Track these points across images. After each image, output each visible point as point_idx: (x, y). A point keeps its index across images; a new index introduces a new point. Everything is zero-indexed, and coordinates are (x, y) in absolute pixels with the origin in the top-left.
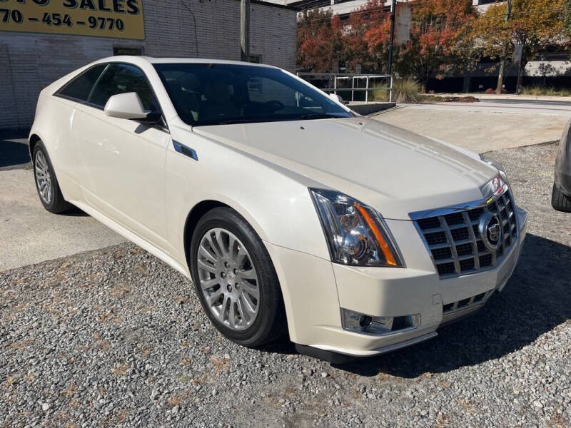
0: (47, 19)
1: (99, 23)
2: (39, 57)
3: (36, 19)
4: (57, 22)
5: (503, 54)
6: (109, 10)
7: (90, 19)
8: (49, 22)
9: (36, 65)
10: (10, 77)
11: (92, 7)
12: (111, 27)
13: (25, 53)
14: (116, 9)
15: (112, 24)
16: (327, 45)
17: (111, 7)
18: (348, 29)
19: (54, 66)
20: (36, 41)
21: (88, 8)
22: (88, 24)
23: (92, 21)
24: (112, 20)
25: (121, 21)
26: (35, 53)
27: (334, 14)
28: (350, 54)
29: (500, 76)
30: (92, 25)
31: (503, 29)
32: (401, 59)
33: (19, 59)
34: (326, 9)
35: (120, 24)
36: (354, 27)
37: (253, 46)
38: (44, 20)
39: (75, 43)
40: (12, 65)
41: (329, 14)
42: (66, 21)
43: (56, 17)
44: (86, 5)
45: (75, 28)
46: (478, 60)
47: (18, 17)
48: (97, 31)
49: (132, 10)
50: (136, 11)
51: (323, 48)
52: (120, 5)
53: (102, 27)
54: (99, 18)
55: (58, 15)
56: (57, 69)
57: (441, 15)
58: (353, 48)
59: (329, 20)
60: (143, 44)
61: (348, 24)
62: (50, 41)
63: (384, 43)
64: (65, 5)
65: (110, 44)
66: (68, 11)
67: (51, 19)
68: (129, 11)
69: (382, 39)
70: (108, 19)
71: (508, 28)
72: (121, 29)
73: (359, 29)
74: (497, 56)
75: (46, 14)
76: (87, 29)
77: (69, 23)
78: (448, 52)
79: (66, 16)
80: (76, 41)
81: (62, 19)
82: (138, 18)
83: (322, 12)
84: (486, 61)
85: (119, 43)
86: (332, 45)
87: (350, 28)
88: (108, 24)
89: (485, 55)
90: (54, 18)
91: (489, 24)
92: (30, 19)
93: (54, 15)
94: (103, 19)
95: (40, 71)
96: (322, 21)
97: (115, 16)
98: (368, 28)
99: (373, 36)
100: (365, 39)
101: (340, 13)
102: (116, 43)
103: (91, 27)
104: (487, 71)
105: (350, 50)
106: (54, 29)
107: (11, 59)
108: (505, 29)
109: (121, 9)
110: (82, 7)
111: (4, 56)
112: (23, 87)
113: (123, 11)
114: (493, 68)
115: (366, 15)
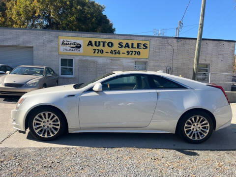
3: (108, 52)
4: (115, 53)
8: (112, 53)
9: (105, 68)
11: (129, 47)
14: (138, 48)
17: (136, 47)
20: (107, 60)
21: (127, 48)
22: (126, 53)
24: (136, 52)
25: (139, 52)
26: (106, 64)
30: (128, 54)
33: (100, 66)
38: (110, 53)
45: (122, 55)
47: (102, 52)
48: (130, 56)
50: (146, 48)
52: (140, 46)
53: (131, 54)
55: (116, 51)
60: (148, 60)
62: (112, 60)
64: (119, 47)
65: (134, 60)
66: (119, 49)
68: (143, 48)
70: (134, 51)
72: (139, 55)
75: (112, 51)
76: (125, 55)
77: (119, 53)
79: (119, 51)
80: (121, 60)
82: (147, 50)
85: (138, 60)
88: (134, 53)
92: (106, 52)
93: (114, 51)
94: (132, 52)
97: (137, 50)
102: (136, 60)
106: (113, 55)
107: (98, 66)
110: (125, 47)
111: (96, 65)
113: (141, 48)
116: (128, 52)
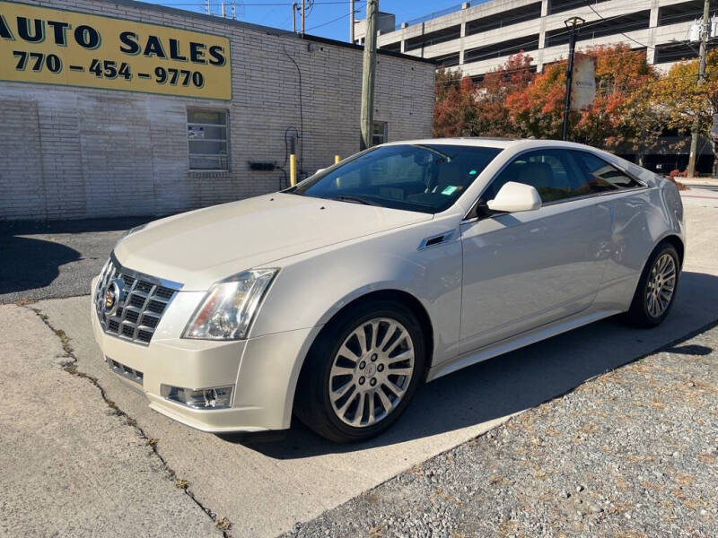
0: (95, 69)
1: (170, 76)
2: (82, 120)
3: (81, 68)
4: (109, 73)
5: (695, 125)
6: (184, 58)
7: (157, 70)
8: (98, 72)
9: (76, 132)
10: (38, 147)
11: (159, 54)
12: (185, 83)
13: (61, 114)
14: (194, 59)
15: (187, 78)
16: (456, 113)
17: (188, 55)
18: (482, 94)
19: (104, 133)
20: (79, 98)
21: (155, 56)
22: (155, 77)
23: (161, 73)
24: (188, 73)
25: (200, 75)
26: (76, 115)
27: (464, 76)
28: (485, 123)
29: (691, 155)
30: (160, 79)
31: (694, 94)
32: (554, 131)
33: (52, 122)
34: (454, 69)
35: (198, 80)
36: (490, 91)
37: (377, 111)
38: (91, 70)
39: (134, 103)
40: (42, 130)
41: (458, 75)
42: (123, 71)
43: (109, 66)
44: (153, 51)
45: (136, 83)
46: (660, 133)
47: (54, 64)
48: (167, 87)
49: (216, 60)
50: (221, 61)
51: (451, 116)
52: (201, 53)
53: (173, 81)
54: (170, 70)
55: (112, 63)
56: (107, 137)
57: (606, 76)
58: (490, 116)
59: (457, 83)
60: (229, 106)
61: (482, 87)
62: (100, 99)
63: (532, 110)
64: (122, 49)
65: (184, 105)
66: (127, 58)
67: (102, 68)
68: (211, 62)
69: (528, 106)
70: (182, 72)
71: (702, 92)
72: (200, 85)
73: (497, 93)
74: (688, 129)
75: (95, 61)
76: (152, 84)
77: (127, 75)
78: (618, 122)
79: (124, 65)
80: (136, 100)
81: (118, 69)
82: (224, 70)
83: (449, 73)
84: (670, 134)
85: (196, 105)
86: (462, 113)
87: (485, 91)
88: (181, 78)
89: (670, 127)
90: (106, 68)
91: (674, 87)
92: (71, 67)
93: (106, 63)
94: (175, 71)
95: (82, 140)
96: (450, 84)
97: (192, 67)
98: (508, 92)
99: (516, 101)
100: (505, 106)
101: (471, 74)
102: (191, 104)
103: (157, 81)
104: (673, 148)
105: (486, 118)
106: (104, 82)
107: (41, 122)
108: (699, 94)
109: (201, 58)
110: (147, 52)
111: (32, 118)
112: (56, 162)
113: (203, 61)
114: (682, 144)
115: (506, 76)
116: (162, 75)
